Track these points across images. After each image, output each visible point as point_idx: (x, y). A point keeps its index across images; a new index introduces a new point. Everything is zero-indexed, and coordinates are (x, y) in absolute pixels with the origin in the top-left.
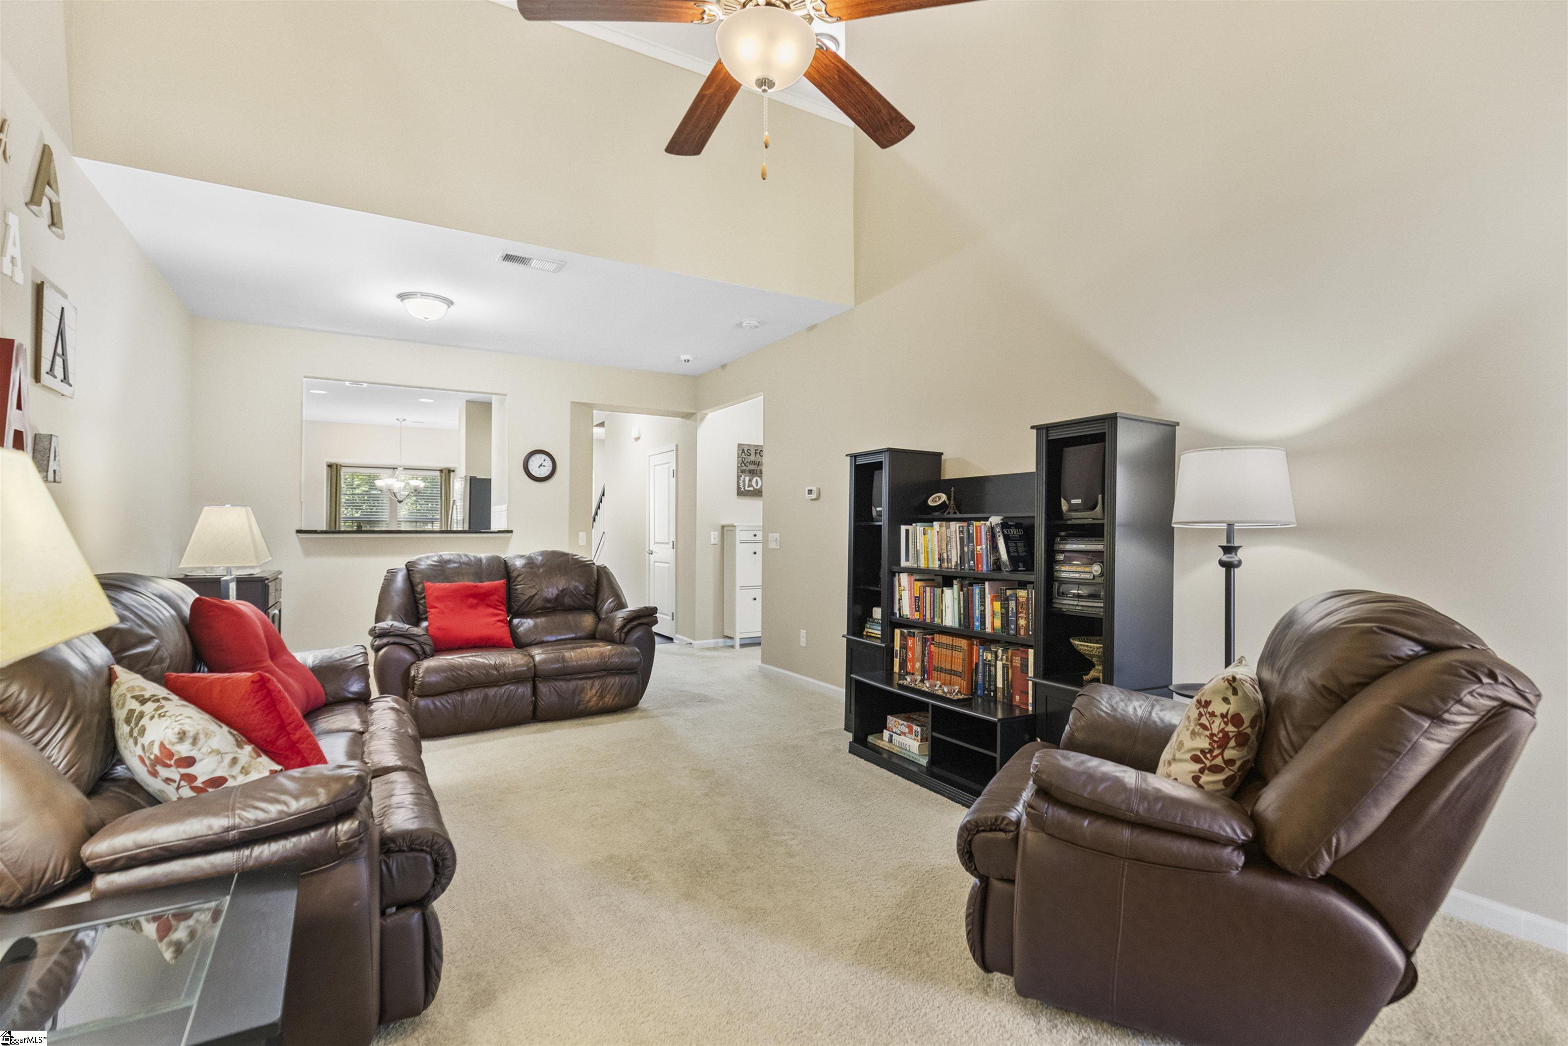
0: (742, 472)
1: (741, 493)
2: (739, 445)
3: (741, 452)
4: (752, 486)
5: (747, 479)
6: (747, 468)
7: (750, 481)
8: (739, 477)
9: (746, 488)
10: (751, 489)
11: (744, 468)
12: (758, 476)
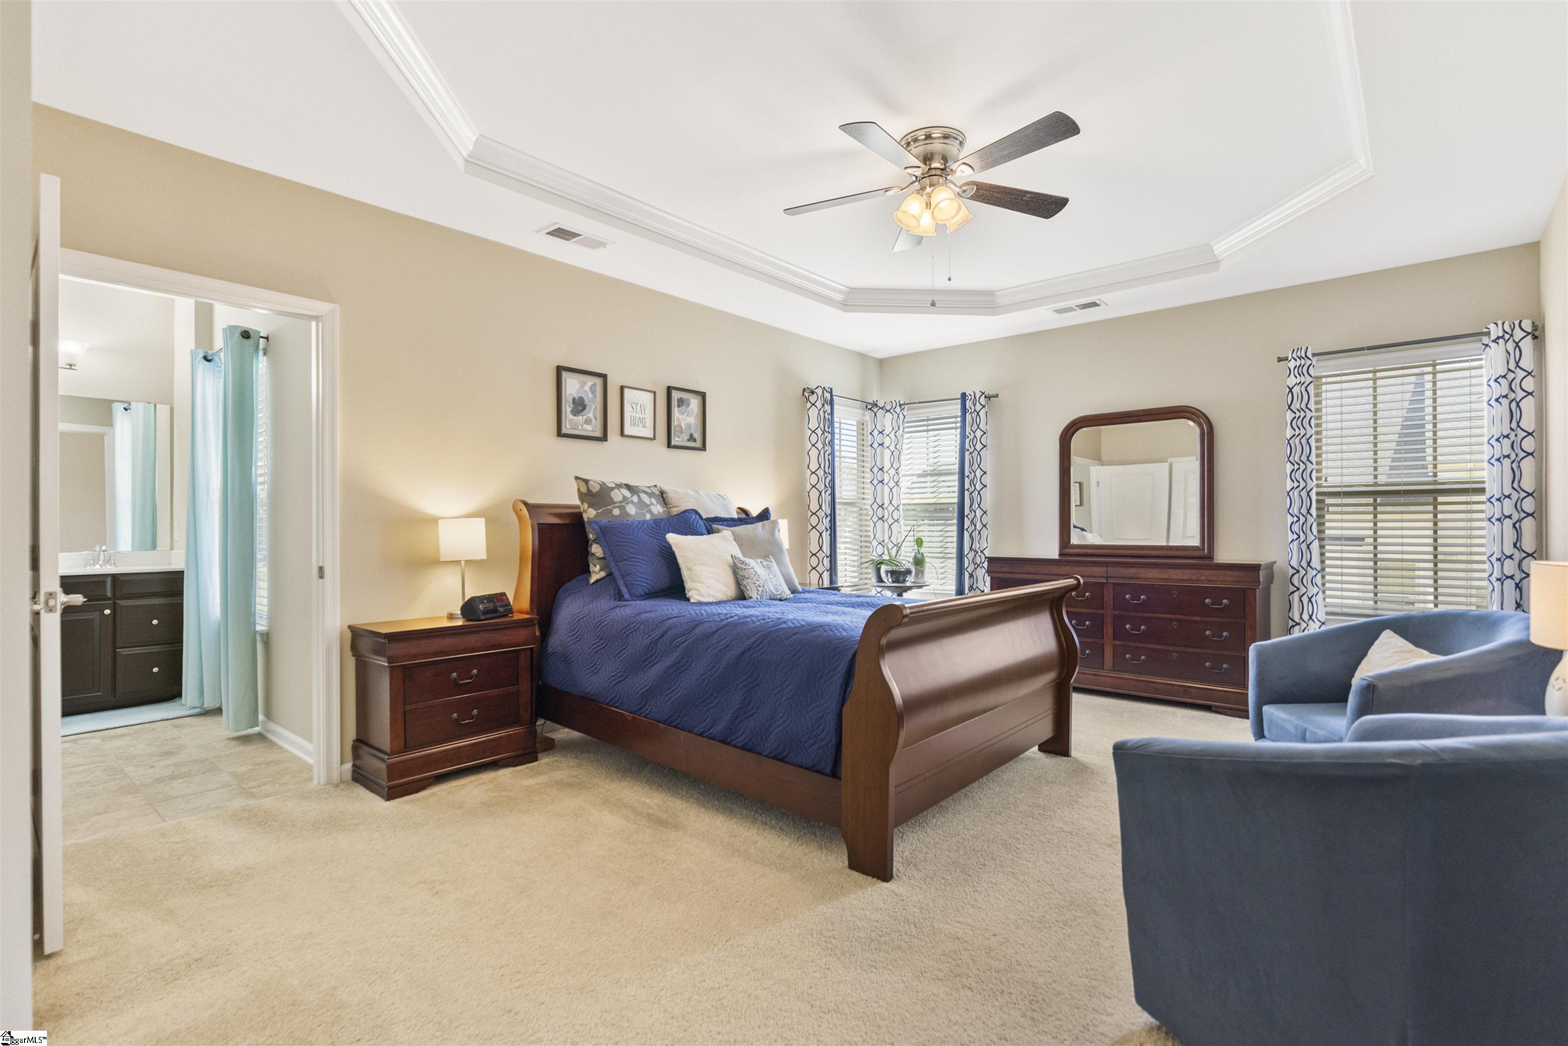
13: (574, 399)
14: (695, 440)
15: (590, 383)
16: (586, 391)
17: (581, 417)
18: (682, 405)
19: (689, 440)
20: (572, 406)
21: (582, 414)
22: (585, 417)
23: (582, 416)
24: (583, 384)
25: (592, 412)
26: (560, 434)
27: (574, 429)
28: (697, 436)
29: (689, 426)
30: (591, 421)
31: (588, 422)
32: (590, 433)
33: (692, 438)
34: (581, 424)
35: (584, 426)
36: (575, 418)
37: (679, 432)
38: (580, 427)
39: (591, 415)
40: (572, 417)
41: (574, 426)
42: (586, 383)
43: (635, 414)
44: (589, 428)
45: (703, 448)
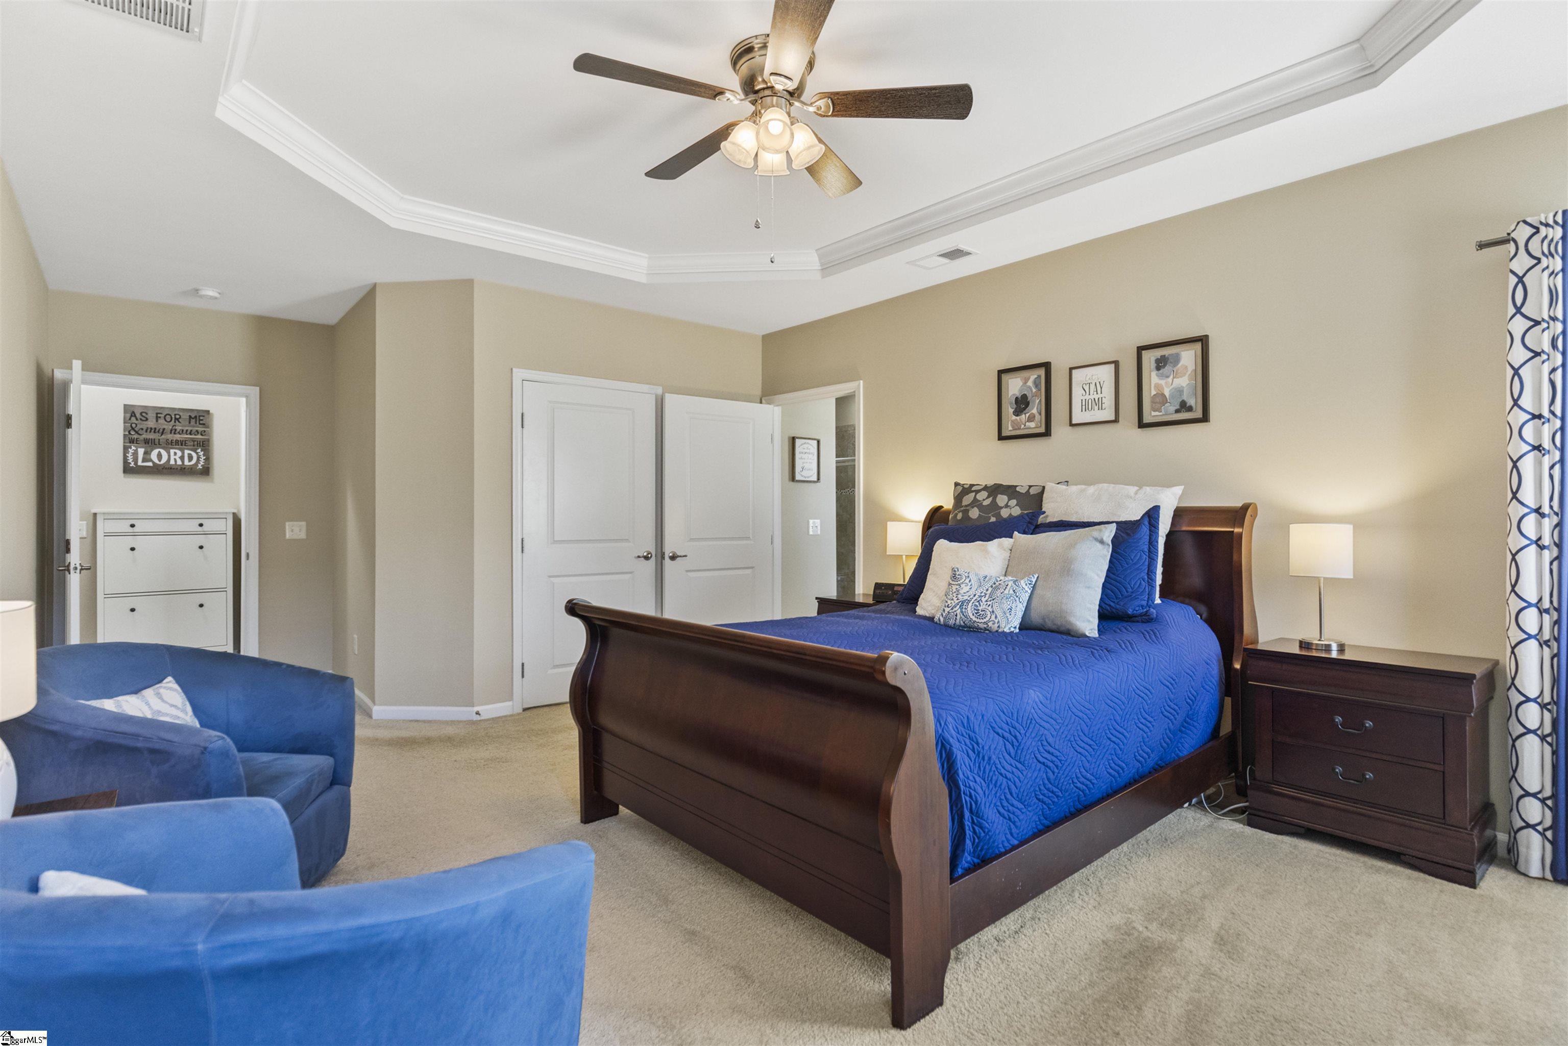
0: (132, 441)
1: (128, 470)
2: (126, 407)
3: (128, 415)
4: (151, 460)
5: (141, 451)
6: (142, 437)
7: (146, 453)
8: (126, 449)
9: (140, 463)
10: (150, 464)
11: (136, 436)
12: (163, 448)
13: (1017, 398)
14: (1190, 409)
15: (1033, 377)
16: (1030, 387)
17: (1024, 416)
18: (1164, 366)
19: (1177, 411)
20: (1015, 406)
21: (1024, 412)
22: (1027, 415)
23: (1025, 414)
24: (1026, 380)
25: (1035, 408)
26: (1001, 438)
27: (1016, 429)
28: (1194, 401)
29: (1180, 391)
30: (1034, 417)
31: (1031, 419)
32: (1034, 430)
33: (1184, 406)
34: (1024, 423)
35: (1027, 424)
36: (1018, 418)
37: (1160, 403)
38: (1023, 426)
39: (1035, 411)
40: (1014, 417)
41: (1016, 426)
42: (1029, 379)
43: (1087, 397)
44: (1032, 425)
45: (1205, 418)
